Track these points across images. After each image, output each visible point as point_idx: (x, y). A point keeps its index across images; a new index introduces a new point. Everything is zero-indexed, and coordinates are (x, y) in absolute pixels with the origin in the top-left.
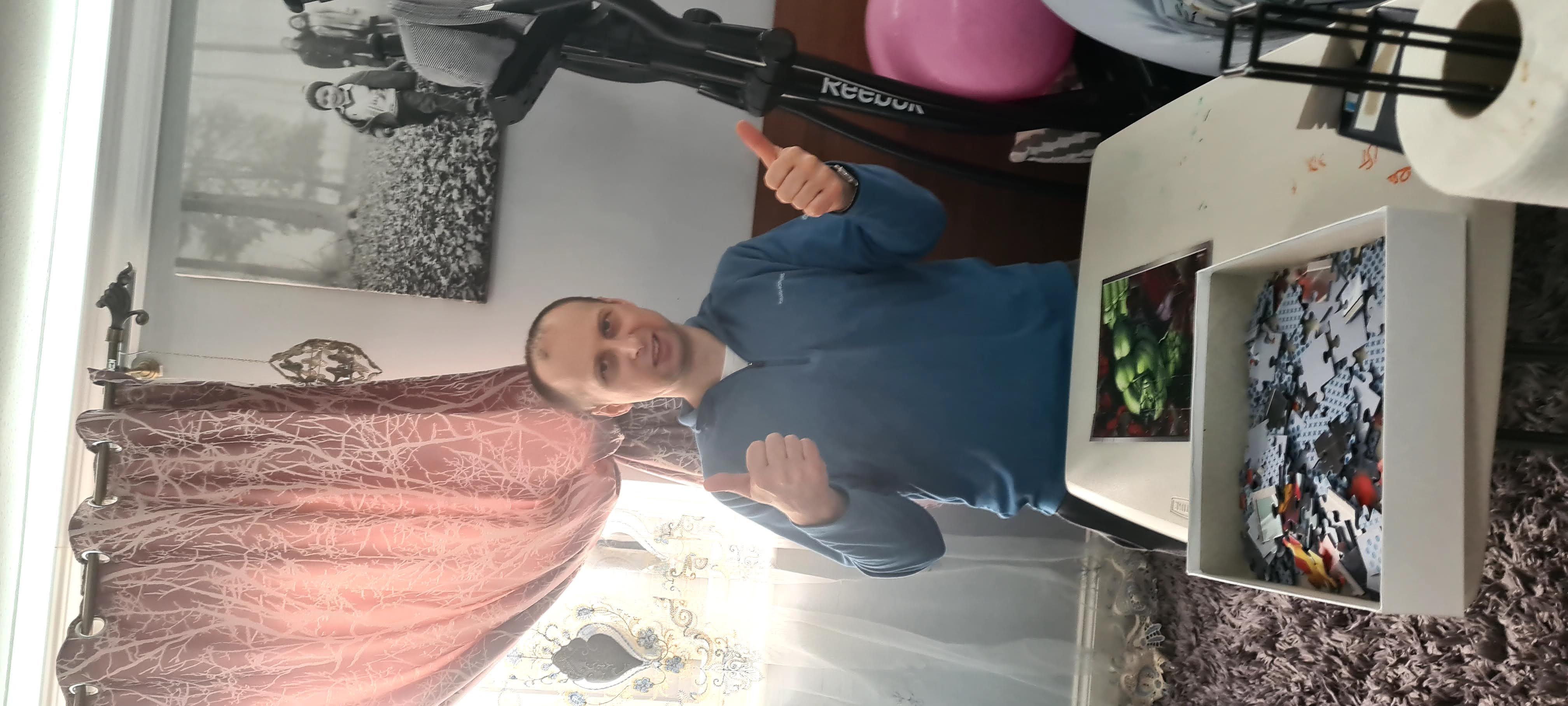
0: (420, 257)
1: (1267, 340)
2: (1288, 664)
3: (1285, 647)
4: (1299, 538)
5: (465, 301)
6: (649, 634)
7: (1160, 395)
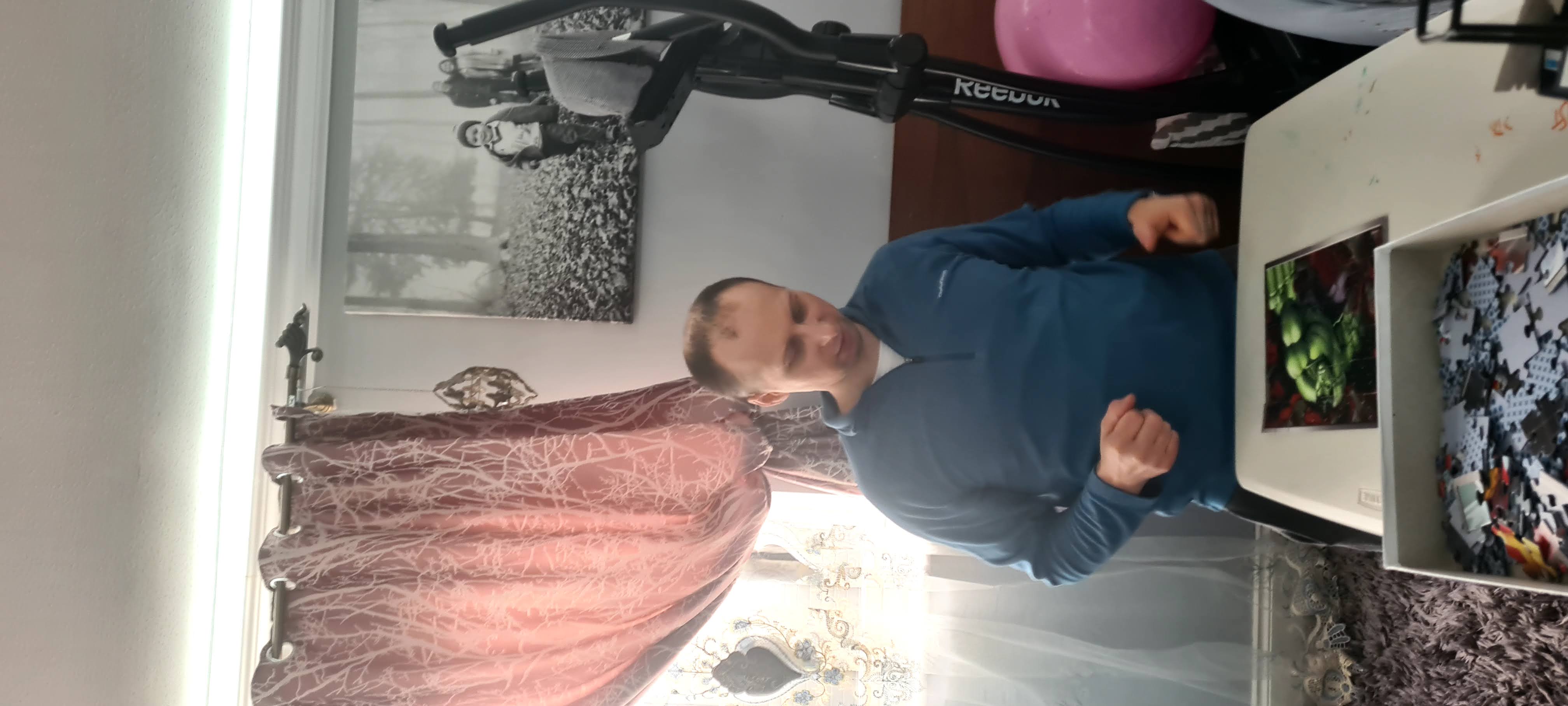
0: (568, 282)
1: (1459, 316)
2: (1492, 663)
3: (1488, 645)
4: (1510, 525)
5: (612, 322)
6: (807, 646)
7: (1338, 380)
